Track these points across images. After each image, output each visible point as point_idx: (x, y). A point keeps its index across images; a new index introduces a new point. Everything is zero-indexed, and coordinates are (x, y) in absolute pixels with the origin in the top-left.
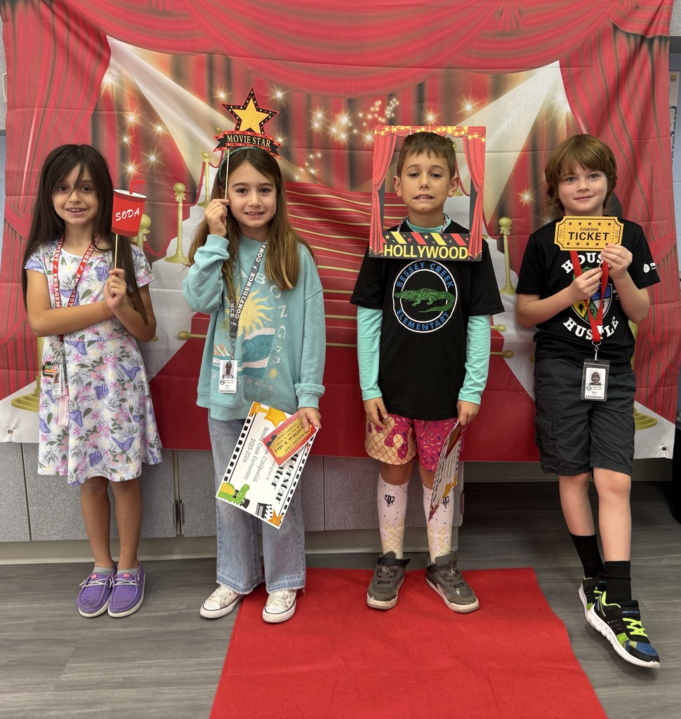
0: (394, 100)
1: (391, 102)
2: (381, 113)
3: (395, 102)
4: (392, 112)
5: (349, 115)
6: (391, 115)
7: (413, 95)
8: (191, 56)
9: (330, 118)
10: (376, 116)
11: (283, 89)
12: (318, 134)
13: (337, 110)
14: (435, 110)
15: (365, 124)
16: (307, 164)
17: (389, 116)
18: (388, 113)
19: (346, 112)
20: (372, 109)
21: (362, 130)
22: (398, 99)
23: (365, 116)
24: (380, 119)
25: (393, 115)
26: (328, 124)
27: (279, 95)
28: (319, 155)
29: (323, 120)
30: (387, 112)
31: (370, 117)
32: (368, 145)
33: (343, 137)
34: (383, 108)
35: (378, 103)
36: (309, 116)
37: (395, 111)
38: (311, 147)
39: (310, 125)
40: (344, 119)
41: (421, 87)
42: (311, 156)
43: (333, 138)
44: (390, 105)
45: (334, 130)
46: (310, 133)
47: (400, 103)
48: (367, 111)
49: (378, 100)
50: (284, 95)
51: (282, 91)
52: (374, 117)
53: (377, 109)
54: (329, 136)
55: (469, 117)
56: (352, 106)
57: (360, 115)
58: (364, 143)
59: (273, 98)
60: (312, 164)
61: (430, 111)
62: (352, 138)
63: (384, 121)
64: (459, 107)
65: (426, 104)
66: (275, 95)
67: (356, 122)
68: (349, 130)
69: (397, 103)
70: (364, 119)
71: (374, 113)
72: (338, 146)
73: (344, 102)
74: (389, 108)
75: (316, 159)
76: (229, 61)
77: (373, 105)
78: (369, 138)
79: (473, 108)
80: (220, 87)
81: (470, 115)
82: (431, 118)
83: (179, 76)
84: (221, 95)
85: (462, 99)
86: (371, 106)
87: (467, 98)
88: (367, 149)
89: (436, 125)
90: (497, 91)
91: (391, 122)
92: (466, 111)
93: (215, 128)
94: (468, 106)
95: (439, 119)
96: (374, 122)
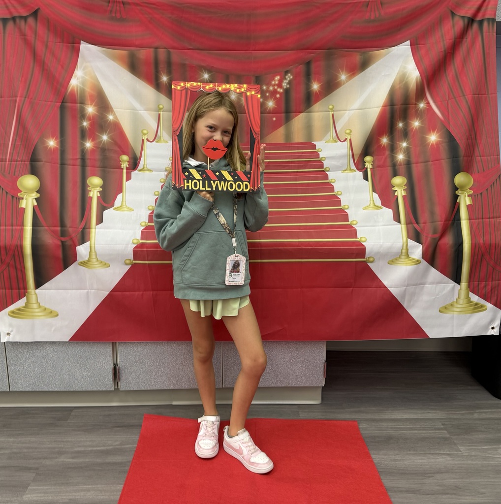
0: (289, 75)
1: (287, 77)
2: (280, 85)
3: (289, 77)
4: (288, 84)
6: (286, 86)
7: (303, 71)
8: (143, 51)
10: (276, 87)
14: (319, 81)
15: (267, 94)
17: (285, 87)
20: (273, 83)
21: (266, 98)
22: (291, 75)
23: (268, 88)
24: (279, 90)
25: (288, 86)
27: (206, 76)
30: (284, 84)
31: (271, 88)
32: (270, 110)
34: (281, 81)
35: (278, 78)
37: (290, 83)
41: (308, 64)
44: (286, 79)
47: (293, 77)
48: (269, 84)
49: (277, 75)
50: (210, 76)
51: (208, 73)
52: (274, 89)
53: (277, 82)
55: (344, 84)
56: (258, 81)
57: (265, 88)
58: (267, 108)
59: (202, 78)
61: (315, 81)
63: (281, 91)
64: (336, 77)
65: (312, 76)
66: (203, 76)
69: (291, 77)
70: (268, 91)
71: (274, 85)
73: (253, 79)
74: (285, 81)
76: (169, 54)
77: (273, 79)
78: (271, 104)
79: (347, 78)
80: (164, 73)
81: (344, 83)
82: (315, 87)
83: (134, 67)
84: (165, 79)
85: (339, 73)
86: (272, 81)
87: (342, 71)
88: (269, 112)
89: (319, 91)
90: (364, 65)
91: (287, 91)
92: (341, 80)
93: (158, 106)
94: (343, 77)
95: (322, 87)
96: (275, 92)
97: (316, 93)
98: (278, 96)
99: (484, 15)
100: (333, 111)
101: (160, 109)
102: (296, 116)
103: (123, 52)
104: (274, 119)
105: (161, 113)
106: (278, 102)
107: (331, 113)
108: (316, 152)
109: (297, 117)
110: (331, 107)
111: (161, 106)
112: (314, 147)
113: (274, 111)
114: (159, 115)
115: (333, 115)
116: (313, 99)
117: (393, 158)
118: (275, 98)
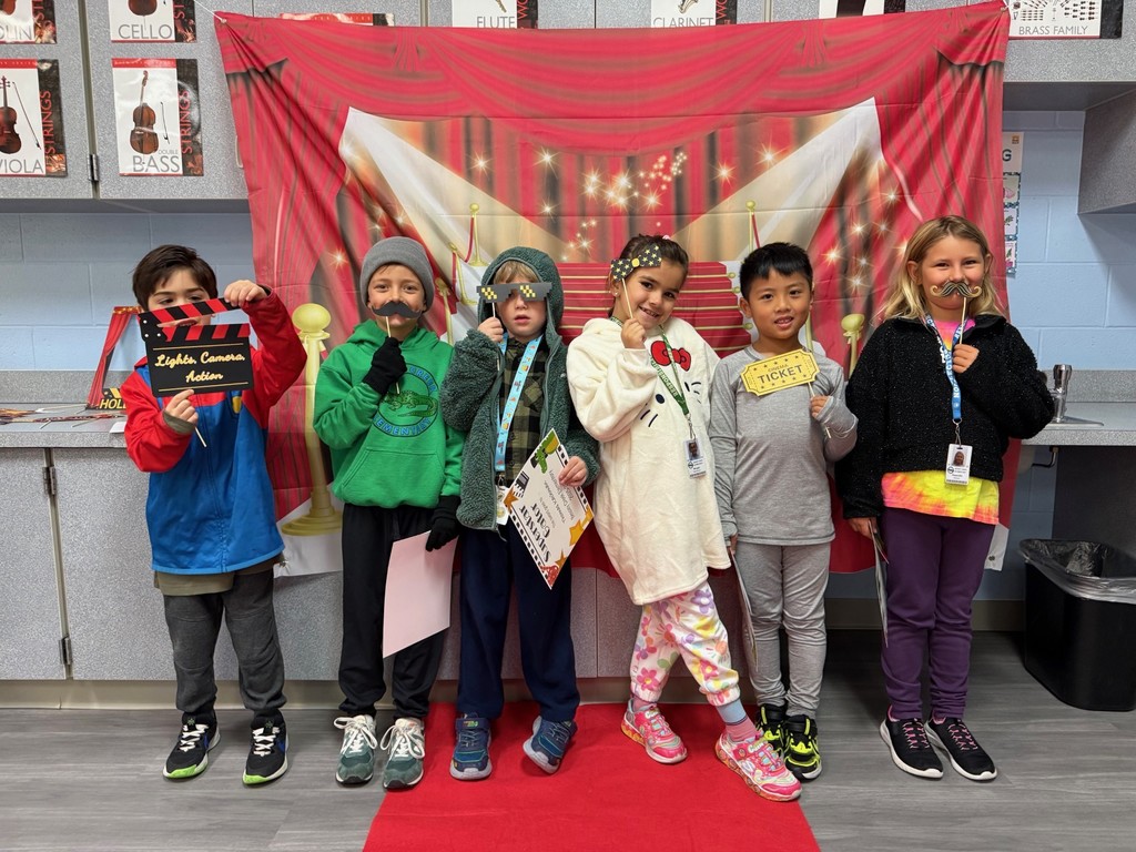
0: (681, 154)
1: (678, 157)
2: (666, 170)
3: (682, 157)
4: (679, 168)
5: (629, 175)
6: (677, 173)
7: (704, 147)
8: (446, 121)
9: (607, 180)
10: (660, 174)
11: (552, 151)
12: (592, 199)
13: (615, 171)
14: (729, 163)
15: (647, 185)
16: (579, 235)
17: (675, 174)
18: (675, 169)
19: (625, 172)
20: (656, 166)
21: (644, 191)
22: (685, 154)
23: (647, 175)
24: (665, 178)
25: (680, 172)
26: (604, 187)
27: (547, 158)
28: (593, 223)
29: (598, 184)
30: (672, 170)
31: (653, 176)
32: (651, 209)
33: (622, 202)
34: (668, 165)
35: (663, 159)
36: (582, 180)
37: (682, 167)
38: (584, 215)
39: (583, 189)
40: (623, 181)
41: (712, 137)
42: (584, 225)
43: (610, 204)
44: (676, 161)
45: (610, 194)
46: (584, 199)
47: (688, 158)
48: (649, 169)
49: (662, 155)
50: (553, 159)
51: (551, 153)
52: (658, 177)
53: (662, 166)
54: (605, 201)
55: (770, 168)
56: (632, 165)
57: (642, 174)
58: (646, 207)
59: (541, 161)
60: (585, 233)
61: (723, 164)
62: (633, 202)
63: (669, 179)
64: (757, 157)
65: (719, 157)
66: (543, 158)
67: (637, 183)
68: (629, 192)
69: (685, 158)
70: (646, 179)
71: (658, 170)
72: (616, 213)
73: (623, 162)
74: (675, 164)
75: (590, 227)
76: (488, 125)
77: (656, 161)
78: (652, 200)
79: (775, 157)
80: (479, 155)
81: (771, 166)
82: (724, 173)
83: (431, 147)
84: (481, 164)
85: (761, 149)
86: (653, 163)
87: (767, 147)
88: (651, 213)
89: (731, 180)
90: (802, 137)
91: (678, 180)
92: (766, 162)
93: (471, 207)
94: (768, 156)
95: (734, 173)
96: (659, 181)
97: (726, 182)
98: (664, 187)
99: (991, 56)
100: (754, 210)
101: (474, 210)
102: (694, 219)
103: (418, 125)
104: (659, 224)
105: (475, 217)
106: (664, 197)
107: (751, 214)
108: (726, 279)
109: (695, 222)
110: (750, 204)
111: (475, 207)
112: (723, 270)
113: (660, 212)
114: (473, 219)
115: (753, 216)
116: (720, 191)
117: (845, 284)
118: (660, 191)
